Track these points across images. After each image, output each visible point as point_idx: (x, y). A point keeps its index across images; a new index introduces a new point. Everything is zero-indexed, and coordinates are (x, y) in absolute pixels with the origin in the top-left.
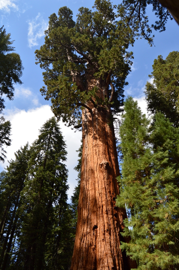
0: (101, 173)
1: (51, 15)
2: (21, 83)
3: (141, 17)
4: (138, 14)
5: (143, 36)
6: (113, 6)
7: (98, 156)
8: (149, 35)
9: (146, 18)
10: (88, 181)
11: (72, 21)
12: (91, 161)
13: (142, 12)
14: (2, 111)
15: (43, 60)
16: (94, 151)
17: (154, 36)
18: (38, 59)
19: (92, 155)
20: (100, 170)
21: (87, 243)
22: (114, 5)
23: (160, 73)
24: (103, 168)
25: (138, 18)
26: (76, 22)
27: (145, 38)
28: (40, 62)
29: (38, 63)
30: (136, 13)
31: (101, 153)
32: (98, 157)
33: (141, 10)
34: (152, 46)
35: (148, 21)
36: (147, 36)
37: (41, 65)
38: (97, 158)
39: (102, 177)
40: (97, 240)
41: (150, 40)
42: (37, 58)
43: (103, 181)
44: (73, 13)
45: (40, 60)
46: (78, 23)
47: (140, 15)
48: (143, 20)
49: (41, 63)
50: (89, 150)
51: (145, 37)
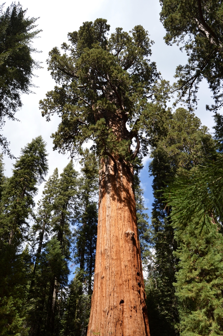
0: (127, 243)
1: (87, 22)
6: (150, 41)
7: (123, 222)
9: (196, 88)
10: (112, 248)
16: (119, 214)
19: (116, 219)
20: (125, 239)
21: (115, 317)
22: (152, 40)
24: (128, 237)
31: (126, 219)
35: (197, 92)
38: (122, 224)
39: (128, 248)
40: (124, 315)
43: (129, 252)
51: (189, 106)
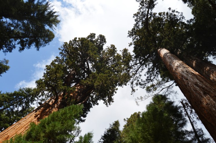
2: (38, 50)
3: (138, 72)
4: (137, 69)
5: (131, 84)
8: (135, 87)
9: (140, 75)
11: (102, 47)
12: (16, 129)
13: (140, 70)
14: (7, 52)
15: (66, 50)
16: (27, 125)
17: (137, 90)
18: (63, 48)
19: (22, 126)
23: (131, 122)
25: (136, 72)
26: (104, 50)
27: (131, 87)
28: (63, 50)
29: (61, 49)
30: (137, 68)
32: (24, 131)
33: (140, 68)
34: (132, 94)
35: (140, 78)
36: (133, 86)
37: (61, 52)
38: (22, 131)
41: (133, 90)
42: (63, 46)
44: (106, 43)
45: (64, 50)
46: (104, 51)
47: (138, 71)
48: (138, 75)
49: (63, 52)
50: (25, 121)
